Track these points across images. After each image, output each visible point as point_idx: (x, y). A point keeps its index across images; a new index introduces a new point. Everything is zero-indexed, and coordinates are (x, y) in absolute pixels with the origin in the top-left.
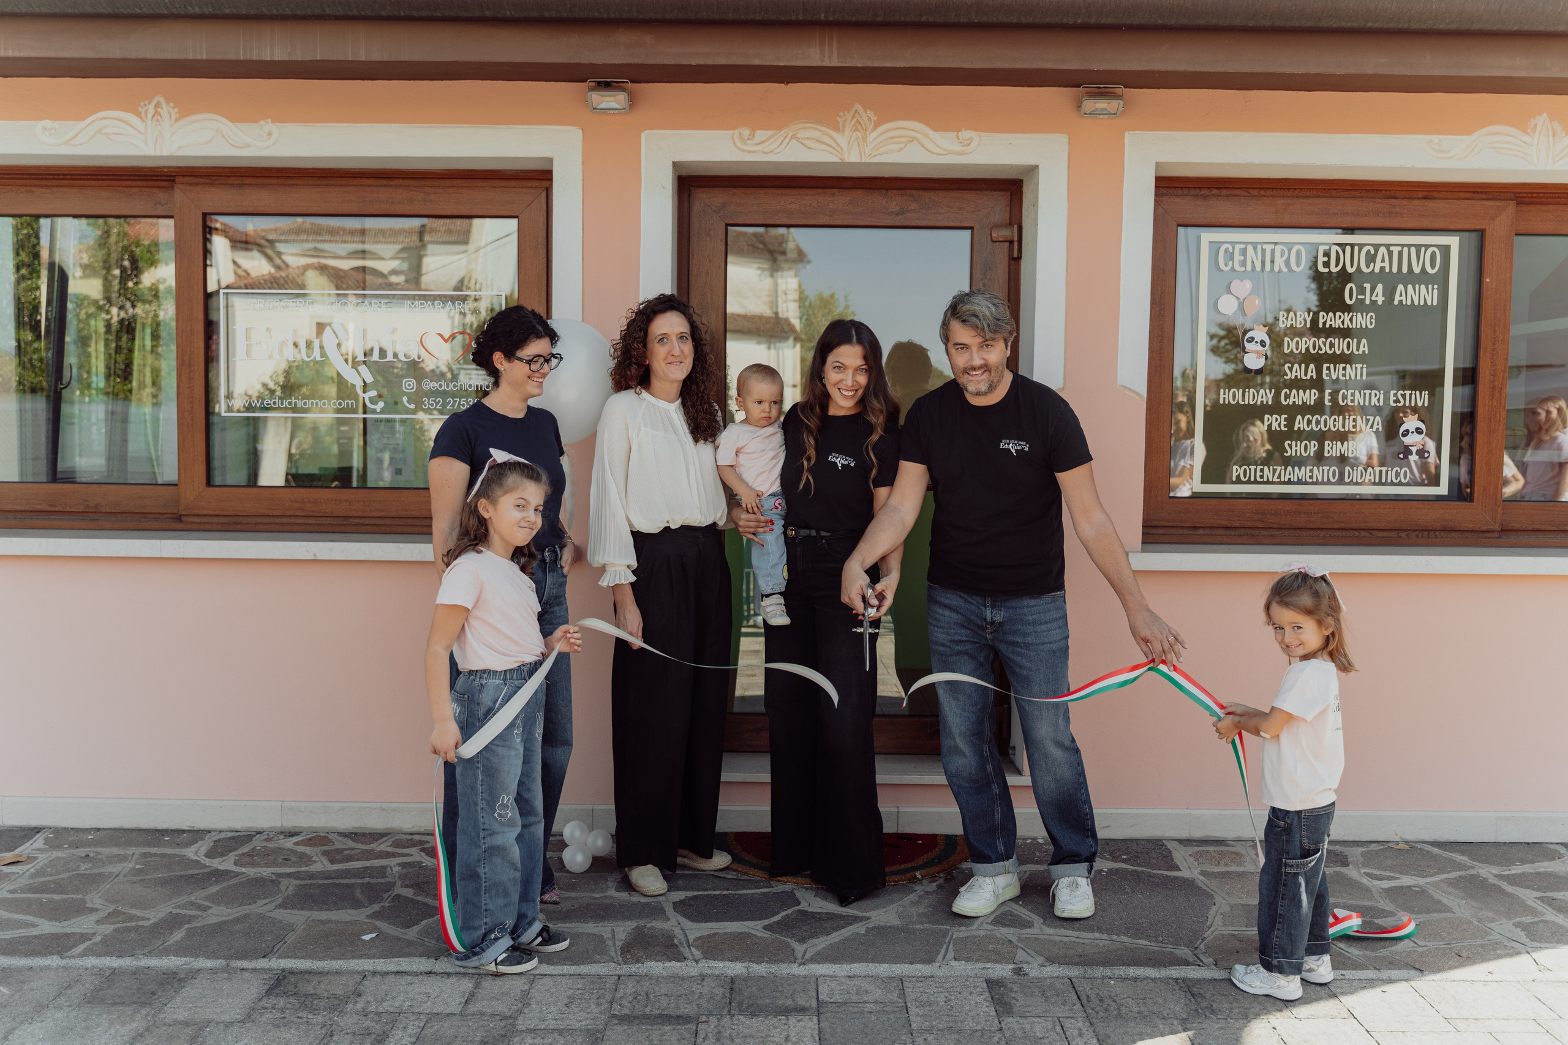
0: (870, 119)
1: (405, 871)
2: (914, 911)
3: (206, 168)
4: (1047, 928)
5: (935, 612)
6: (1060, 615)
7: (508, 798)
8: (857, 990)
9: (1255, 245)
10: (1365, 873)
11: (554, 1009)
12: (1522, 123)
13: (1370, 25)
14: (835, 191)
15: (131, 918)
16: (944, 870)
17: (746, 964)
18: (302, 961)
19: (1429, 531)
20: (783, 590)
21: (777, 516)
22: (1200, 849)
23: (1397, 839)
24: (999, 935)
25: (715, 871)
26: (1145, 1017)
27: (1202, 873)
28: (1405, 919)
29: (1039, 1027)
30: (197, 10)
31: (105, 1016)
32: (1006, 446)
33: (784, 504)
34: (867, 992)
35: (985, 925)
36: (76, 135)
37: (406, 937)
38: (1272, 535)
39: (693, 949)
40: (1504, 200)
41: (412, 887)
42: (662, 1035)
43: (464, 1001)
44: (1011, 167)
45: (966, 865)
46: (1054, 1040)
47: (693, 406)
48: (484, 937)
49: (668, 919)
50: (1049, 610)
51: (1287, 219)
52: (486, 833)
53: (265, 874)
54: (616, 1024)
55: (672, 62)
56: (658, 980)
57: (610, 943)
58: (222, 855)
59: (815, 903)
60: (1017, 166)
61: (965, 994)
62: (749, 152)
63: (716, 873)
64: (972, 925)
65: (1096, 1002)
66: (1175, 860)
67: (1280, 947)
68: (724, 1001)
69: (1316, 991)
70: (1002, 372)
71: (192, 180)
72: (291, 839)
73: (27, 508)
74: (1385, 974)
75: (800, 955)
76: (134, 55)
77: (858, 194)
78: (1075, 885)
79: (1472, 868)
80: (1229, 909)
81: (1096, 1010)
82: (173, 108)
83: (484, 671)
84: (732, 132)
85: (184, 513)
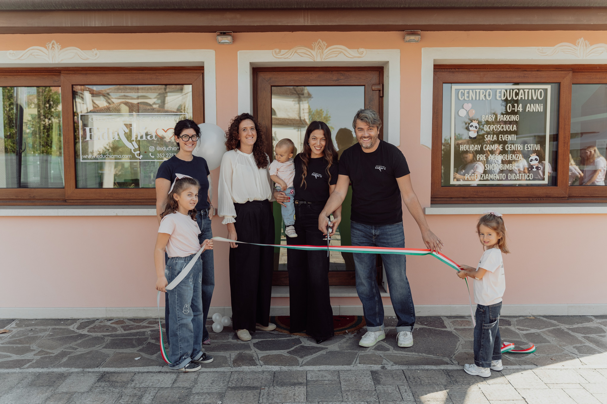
0: (324, 45)
1: (152, 333)
2: (345, 345)
3: (73, 67)
4: (395, 351)
5: (353, 232)
6: (401, 231)
7: (188, 305)
8: (322, 376)
9: (472, 90)
10: (517, 328)
11: (206, 385)
12: (574, 42)
13: (513, 5)
14: (312, 72)
15: (47, 353)
16: (357, 329)
17: (280, 366)
18: (112, 368)
19: (541, 197)
20: (294, 224)
21: (292, 196)
22: (455, 320)
23: (530, 315)
24: (376, 354)
25: (270, 331)
26: (430, 385)
27: (455, 329)
28: (532, 345)
29: (390, 389)
30: (66, 8)
31: (36, 391)
32: (377, 168)
33: (294, 192)
34: (325, 376)
35: (371, 350)
36: (22, 56)
37: (151, 358)
38: (481, 200)
39: (260, 361)
40: (568, 71)
41: (155, 339)
42: (247, 394)
43: (172, 382)
44: (379, 62)
45: (365, 327)
46: (396, 394)
47: (258, 154)
48: (180, 358)
49: (251, 350)
50: (397, 230)
51: (485, 80)
52: (180, 319)
53: (99, 335)
54: (230, 390)
55: (247, 25)
56: (246, 373)
57: (229, 359)
58: (83, 328)
59: (307, 343)
60: (381, 62)
61: (362, 377)
62: (279, 58)
63: (270, 332)
64: (366, 350)
65: (412, 379)
66: (445, 324)
67: (482, 357)
68: (271, 381)
69: (496, 373)
70: (376, 139)
71: (67, 72)
72: (110, 322)
73: (8, 198)
74: (523, 367)
75: (301, 363)
76: (42, 25)
77: (321, 73)
78: (406, 334)
79: (558, 325)
80: (464, 343)
81: (412, 382)
82: (59, 45)
83: (177, 257)
84: (272, 50)
85: (67, 199)
